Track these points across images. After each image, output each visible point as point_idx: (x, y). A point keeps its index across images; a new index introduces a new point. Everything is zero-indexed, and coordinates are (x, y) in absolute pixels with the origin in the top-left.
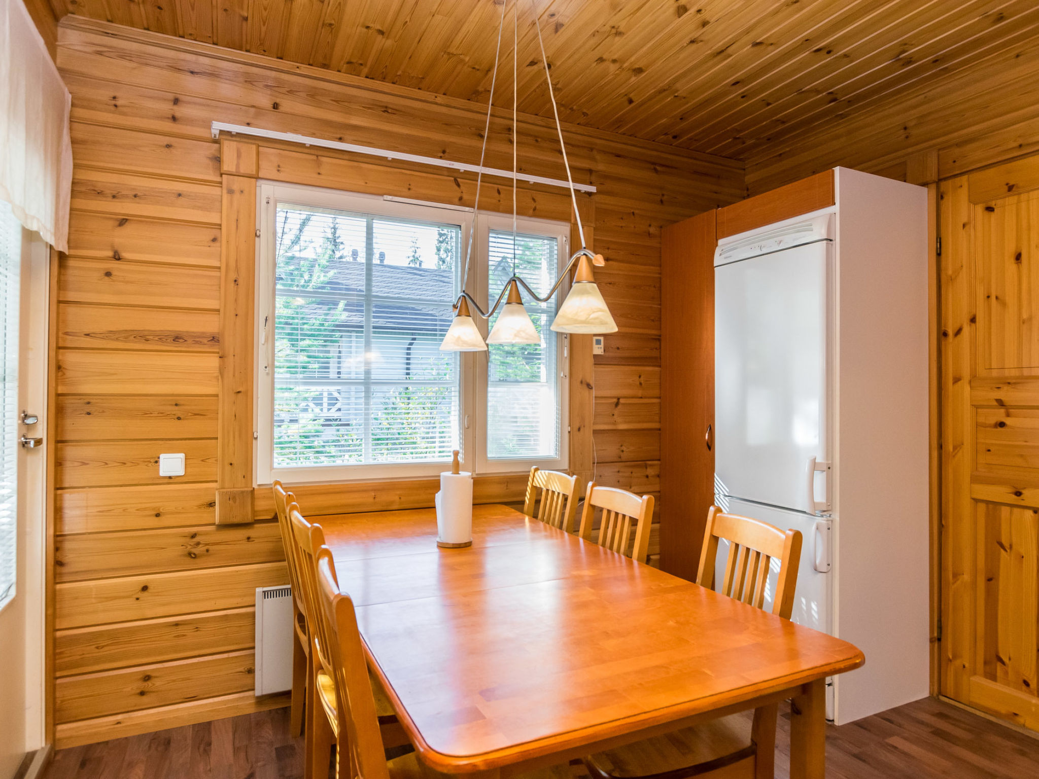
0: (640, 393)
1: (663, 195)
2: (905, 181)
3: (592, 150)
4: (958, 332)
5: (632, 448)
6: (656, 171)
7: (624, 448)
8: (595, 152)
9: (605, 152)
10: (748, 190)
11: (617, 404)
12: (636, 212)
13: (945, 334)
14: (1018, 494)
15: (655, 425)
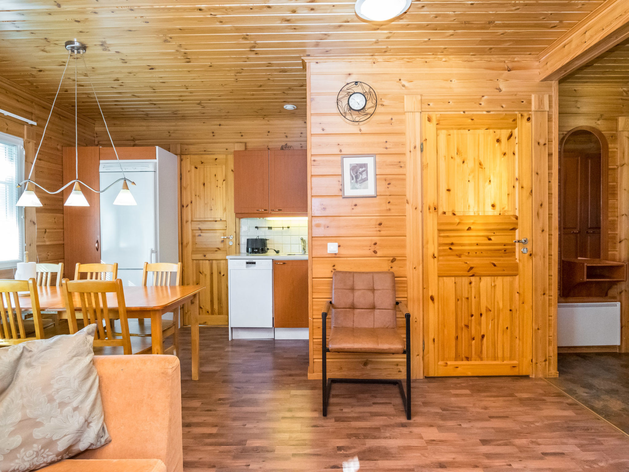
0: (55, 226)
1: (63, 131)
2: (169, 151)
3: (32, 102)
4: (187, 206)
5: (52, 253)
6: (60, 119)
7: (49, 254)
8: (34, 104)
9: (39, 105)
10: (97, 134)
11: (45, 232)
12: (52, 137)
13: (183, 206)
14: (205, 256)
15: (61, 242)
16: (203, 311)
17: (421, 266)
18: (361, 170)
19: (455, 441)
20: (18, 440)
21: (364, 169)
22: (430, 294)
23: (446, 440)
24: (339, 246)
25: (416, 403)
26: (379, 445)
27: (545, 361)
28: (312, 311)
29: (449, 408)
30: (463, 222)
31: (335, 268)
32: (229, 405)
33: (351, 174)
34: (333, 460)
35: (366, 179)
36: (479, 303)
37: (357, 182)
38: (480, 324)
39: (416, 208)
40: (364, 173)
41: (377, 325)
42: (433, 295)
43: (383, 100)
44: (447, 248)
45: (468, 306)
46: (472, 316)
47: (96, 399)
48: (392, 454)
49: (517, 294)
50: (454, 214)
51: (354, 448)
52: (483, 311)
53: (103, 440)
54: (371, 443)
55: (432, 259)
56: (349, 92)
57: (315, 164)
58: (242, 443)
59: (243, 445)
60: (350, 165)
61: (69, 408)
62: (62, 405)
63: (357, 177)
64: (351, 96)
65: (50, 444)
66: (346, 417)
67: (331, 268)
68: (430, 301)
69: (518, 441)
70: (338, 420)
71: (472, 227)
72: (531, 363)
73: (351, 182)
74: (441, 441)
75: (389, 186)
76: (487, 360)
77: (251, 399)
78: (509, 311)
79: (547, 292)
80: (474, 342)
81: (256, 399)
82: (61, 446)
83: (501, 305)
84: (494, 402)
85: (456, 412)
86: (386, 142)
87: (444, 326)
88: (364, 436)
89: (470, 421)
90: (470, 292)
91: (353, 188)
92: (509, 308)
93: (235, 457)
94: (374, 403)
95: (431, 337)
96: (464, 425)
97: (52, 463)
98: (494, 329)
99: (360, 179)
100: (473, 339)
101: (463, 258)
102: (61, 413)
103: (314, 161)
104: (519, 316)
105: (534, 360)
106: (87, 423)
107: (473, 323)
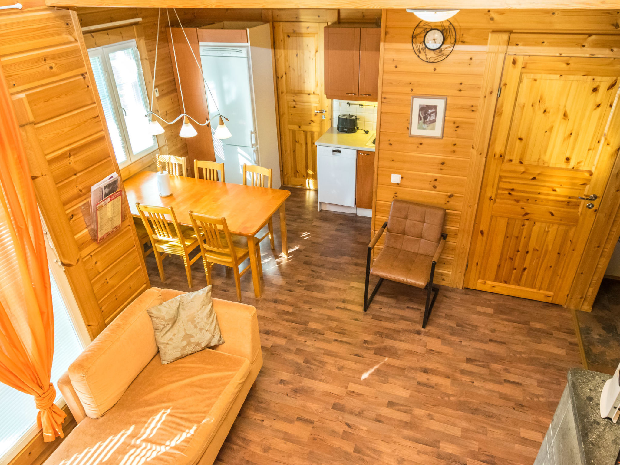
4: (282, 77)
5: (175, 130)
11: (167, 115)
13: (278, 77)
14: (300, 127)
16: (299, 175)
17: (476, 205)
18: (430, 111)
19: (448, 354)
20: (185, 343)
21: (433, 110)
22: (481, 229)
23: (441, 353)
24: (402, 178)
25: (440, 314)
26: (393, 345)
27: (581, 298)
28: (374, 225)
29: (463, 325)
30: (529, 171)
31: (396, 195)
32: (303, 288)
33: (419, 115)
34: (358, 350)
35: (434, 121)
36: (528, 243)
37: (424, 122)
38: (524, 259)
39: (481, 154)
40: (432, 115)
41: (421, 251)
42: (483, 230)
43: (464, 35)
44: (507, 192)
45: (516, 244)
46: (518, 251)
47: (215, 326)
48: (397, 354)
49: (569, 242)
50: (521, 163)
51: (375, 343)
52: (530, 250)
53: (221, 342)
54: (389, 343)
55: (489, 201)
56: (426, 28)
57: (385, 102)
58: (305, 323)
59: (306, 325)
60: (420, 105)
61: (204, 331)
62: (201, 329)
63: (425, 118)
64: (428, 32)
65: (198, 344)
66: (381, 316)
67: (393, 195)
68: (480, 234)
69: (494, 366)
70: (375, 317)
71: (537, 178)
72: (566, 297)
73: (419, 123)
74: (438, 352)
75: (457, 129)
76: (525, 286)
77: (320, 285)
78: (557, 254)
79: (603, 246)
80: (515, 271)
81: (323, 286)
82: (203, 345)
83: (550, 248)
84: (505, 327)
85: (466, 329)
86: (461, 84)
87: (490, 255)
88: (386, 336)
89: (471, 340)
90: (521, 232)
91: (419, 128)
92: (557, 251)
93: (300, 334)
94: (408, 308)
95: (476, 261)
96: (464, 343)
97: (200, 351)
98: (537, 266)
99: (428, 120)
100: (515, 269)
101: (521, 203)
102: (201, 332)
103: (385, 98)
104: (565, 260)
105: (569, 295)
106: (213, 336)
107: (518, 257)
